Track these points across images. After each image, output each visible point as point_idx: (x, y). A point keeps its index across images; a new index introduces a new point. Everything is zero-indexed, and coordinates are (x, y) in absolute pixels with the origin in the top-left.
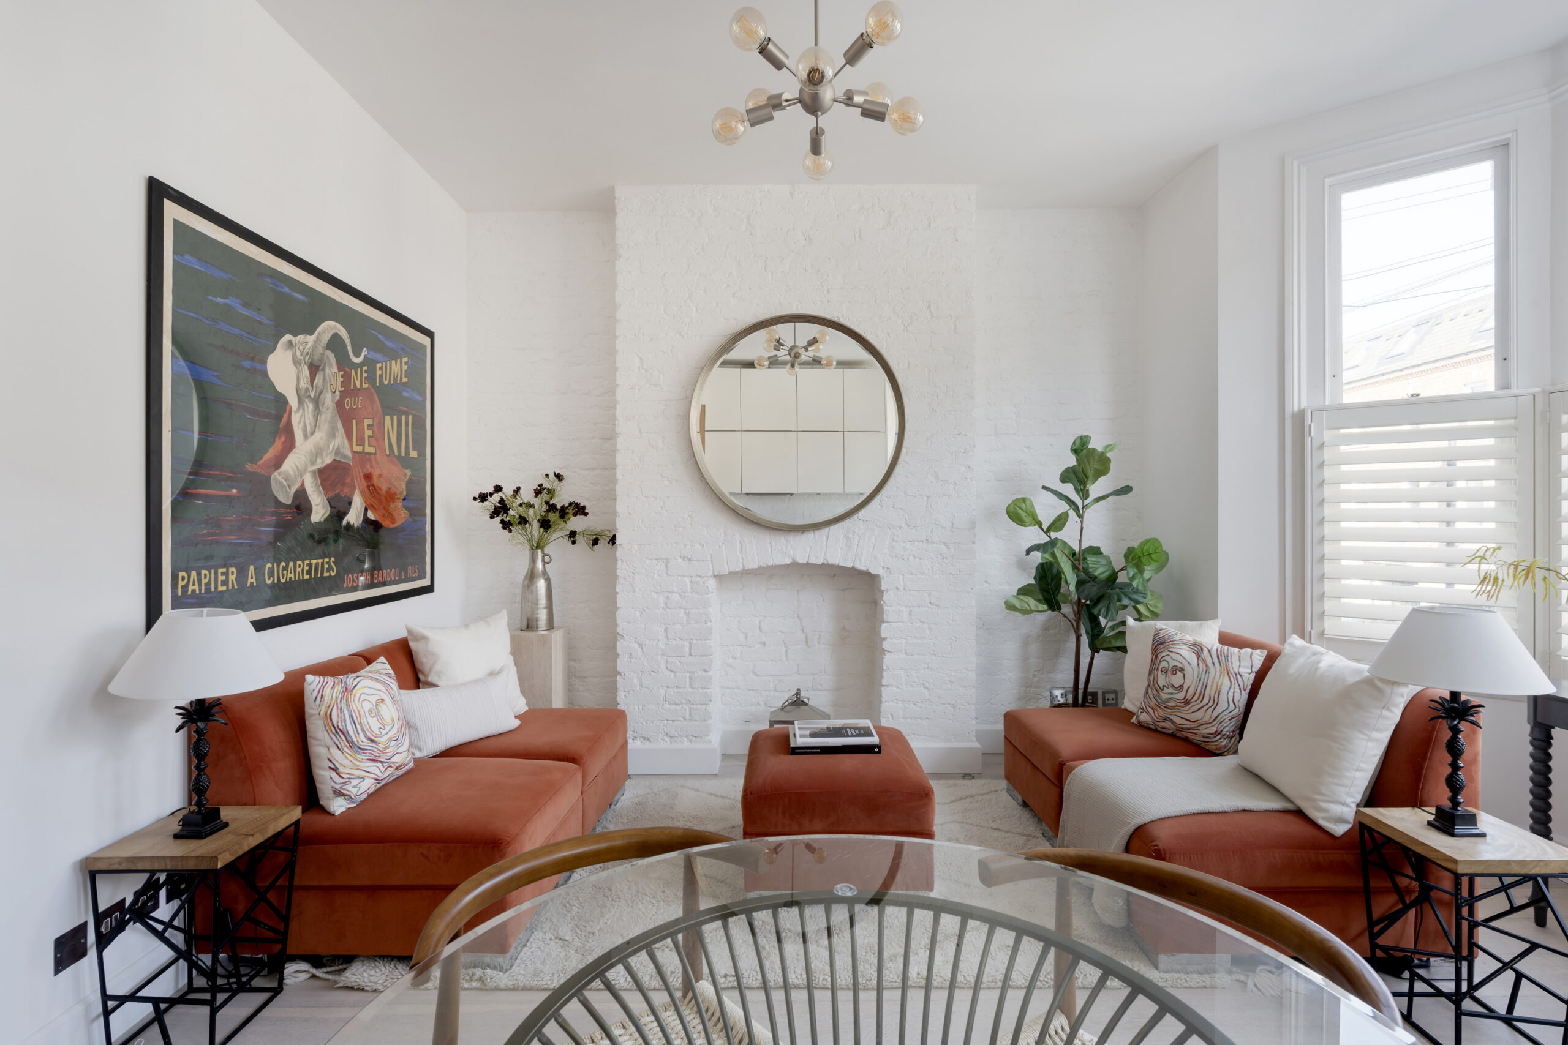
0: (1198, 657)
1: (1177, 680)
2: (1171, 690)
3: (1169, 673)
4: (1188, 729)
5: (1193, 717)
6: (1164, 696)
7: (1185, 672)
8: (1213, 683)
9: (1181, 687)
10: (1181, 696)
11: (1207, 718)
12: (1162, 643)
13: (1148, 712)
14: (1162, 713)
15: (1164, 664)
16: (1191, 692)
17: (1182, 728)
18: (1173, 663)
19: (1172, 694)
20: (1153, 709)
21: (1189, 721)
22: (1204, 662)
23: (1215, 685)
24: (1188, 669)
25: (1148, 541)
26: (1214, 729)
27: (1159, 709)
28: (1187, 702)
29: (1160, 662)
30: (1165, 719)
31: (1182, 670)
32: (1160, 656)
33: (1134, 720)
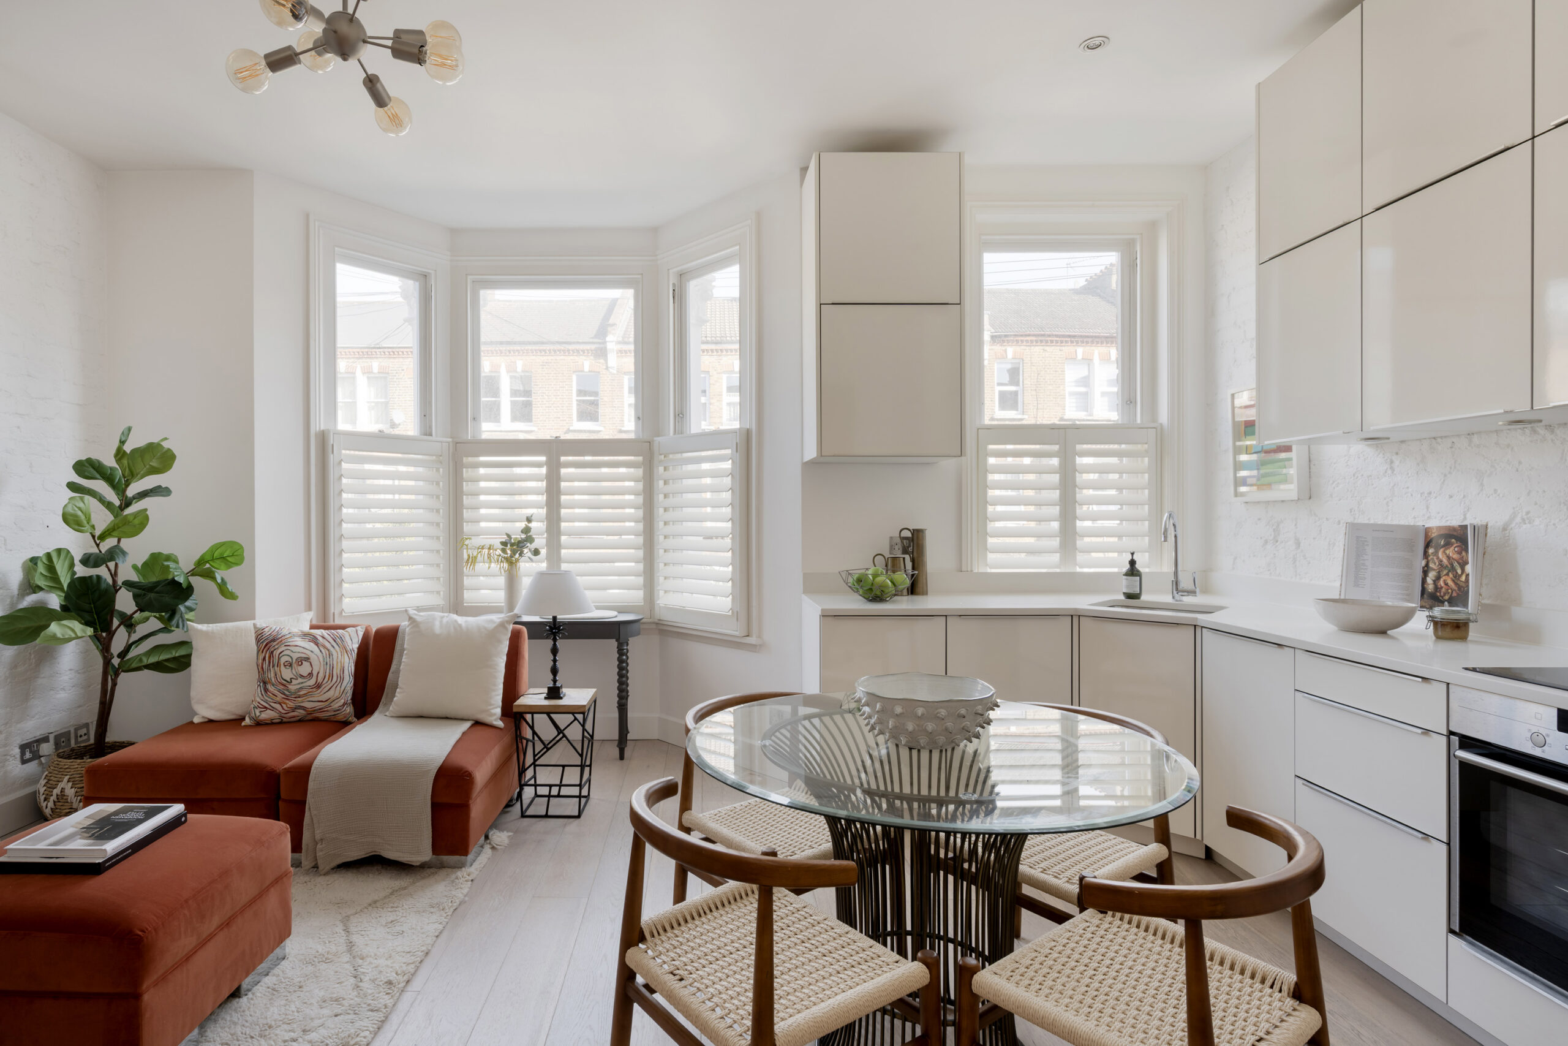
0: (317, 644)
1: (305, 669)
2: (300, 680)
3: (295, 665)
4: (320, 709)
5: (324, 698)
6: (292, 688)
7: (311, 660)
8: (337, 663)
9: (311, 674)
10: (312, 682)
11: (337, 694)
12: (274, 640)
13: (273, 709)
14: (291, 704)
15: (283, 660)
16: (321, 676)
17: (314, 711)
18: (295, 656)
19: (302, 683)
20: (280, 704)
21: (322, 701)
22: (325, 647)
23: (339, 664)
24: (313, 657)
25: (223, 544)
26: (343, 701)
27: (287, 702)
28: (318, 686)
29: (279, 658)
30: (294, 709)
31: (307, 659)
32: (276, 653)
33: (247, 721)
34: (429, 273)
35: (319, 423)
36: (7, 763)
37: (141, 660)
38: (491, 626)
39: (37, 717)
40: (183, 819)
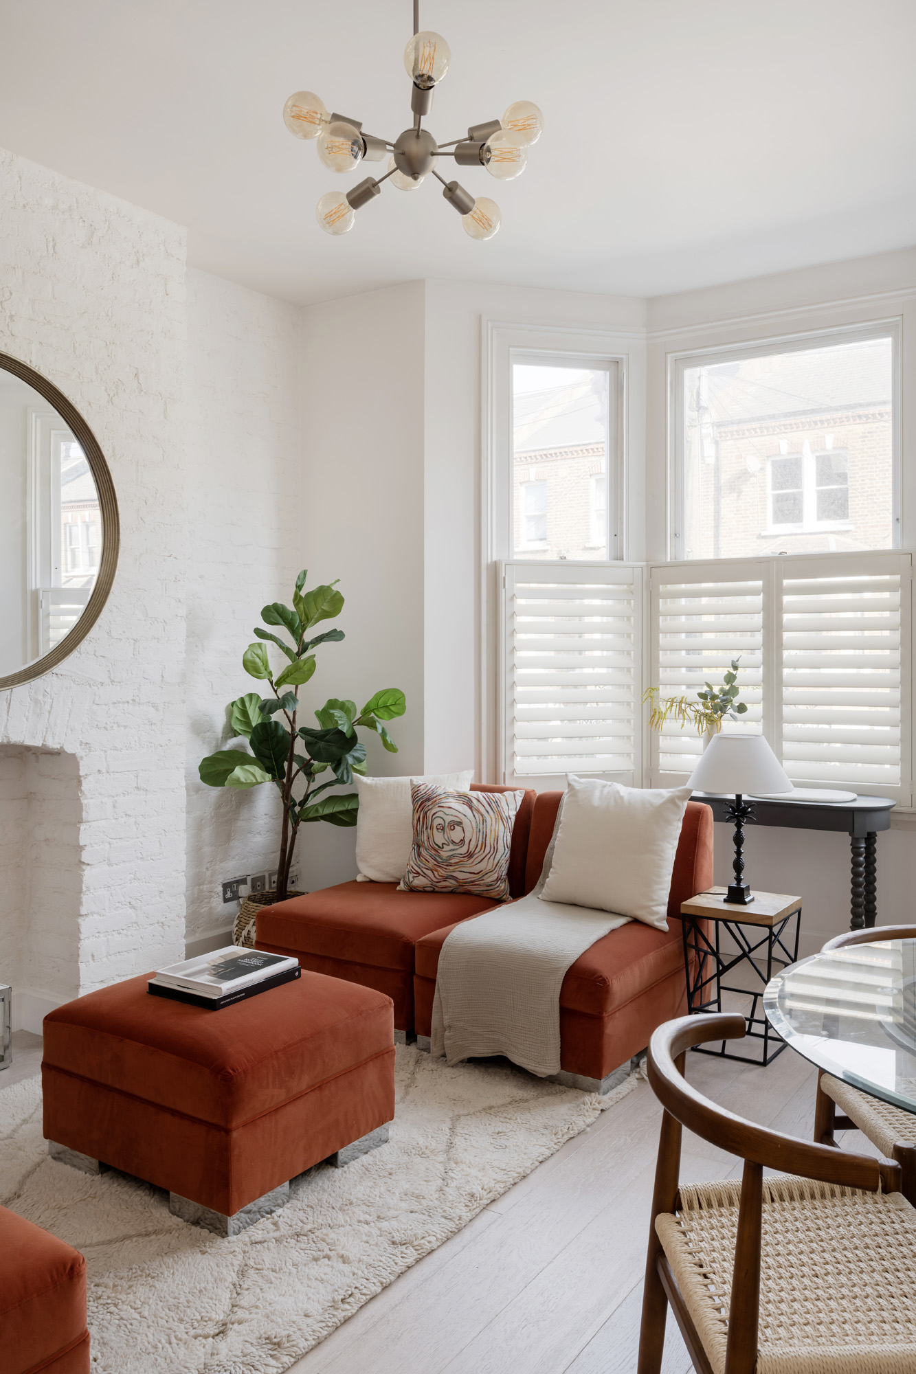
0: (471, 808)
1: (456, 835)
2: (452, 847)
3: (447, 829)
4: (472, 882)
5: (476, 869)
6: (444, 854)
7: (464, 825)
8: (491, 831)
9: (462, 841)
10: (464, 850)
11: (489, 867)
12: (428, 800)
13: (425, 876)
14: (442, 872)
15: (437, 821)
16: (473, 844)
17: (466, 883)
18: (448, 819)
19: (454, 850)
20: (431, 870)
21: (474, 873)
22: (479, 812)
23: (493, 833)
24: (465, 821)
25: (386, 692)
26: (496, 875)
27: (439, 869)
28: (470, 855)
29: (432, 820)
30: (446, 878)
31: (459, 824)
32: (430, 814)
33: (402, 886)
34: (622, 359)
35: (491, 554)
36: (212, 899)
37: (317, 811)
38: (658, 802)
39: (237, 858)
40: (297, 974)
